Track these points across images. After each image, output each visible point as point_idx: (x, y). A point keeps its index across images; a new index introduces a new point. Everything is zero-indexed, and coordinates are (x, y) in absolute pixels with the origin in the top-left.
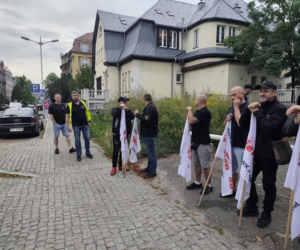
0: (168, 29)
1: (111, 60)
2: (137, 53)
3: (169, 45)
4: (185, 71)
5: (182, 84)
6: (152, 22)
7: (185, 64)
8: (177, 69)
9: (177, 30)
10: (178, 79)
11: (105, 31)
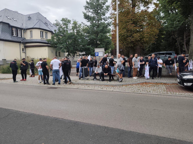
0: (17, 28)
3: (17, 35)
4: (26, 47)
5: (25, 53)
6: (8, 24)
7: (26, 44)
8: (22, 46)
9: (21, 29)
10: (23, 51)
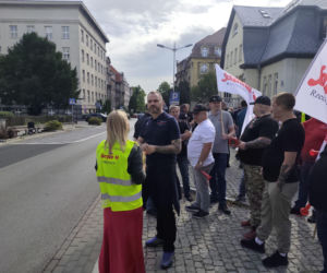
1: (252, 62)
2: (293, 50)
6: (314, 8)
11: (245, 28)
